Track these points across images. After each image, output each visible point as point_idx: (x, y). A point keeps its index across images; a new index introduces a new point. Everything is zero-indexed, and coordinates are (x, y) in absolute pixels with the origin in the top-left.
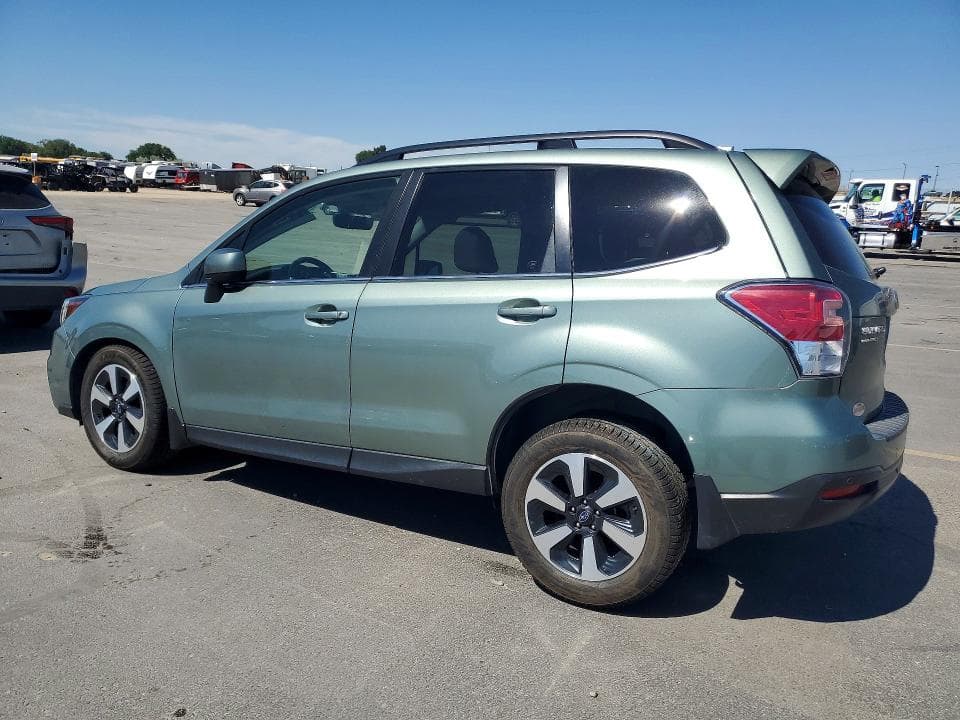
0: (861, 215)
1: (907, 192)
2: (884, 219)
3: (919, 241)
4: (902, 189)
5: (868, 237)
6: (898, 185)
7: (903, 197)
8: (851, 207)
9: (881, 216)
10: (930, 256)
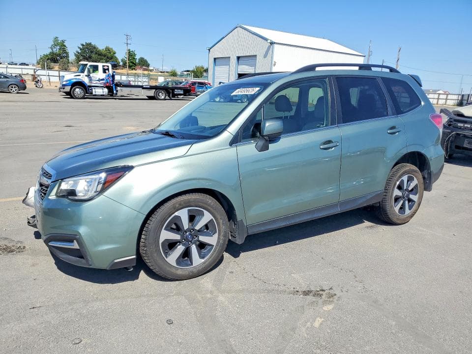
0: (91, 80)
1: (108, 69)
2: (101, 82)
3: (117, 91)
4: (106, 68)
5: (97, 90)
6: (103, 66)
7: (107, 71)
8: (86, 76)
9: (99, 80)
10: (123, 98)
